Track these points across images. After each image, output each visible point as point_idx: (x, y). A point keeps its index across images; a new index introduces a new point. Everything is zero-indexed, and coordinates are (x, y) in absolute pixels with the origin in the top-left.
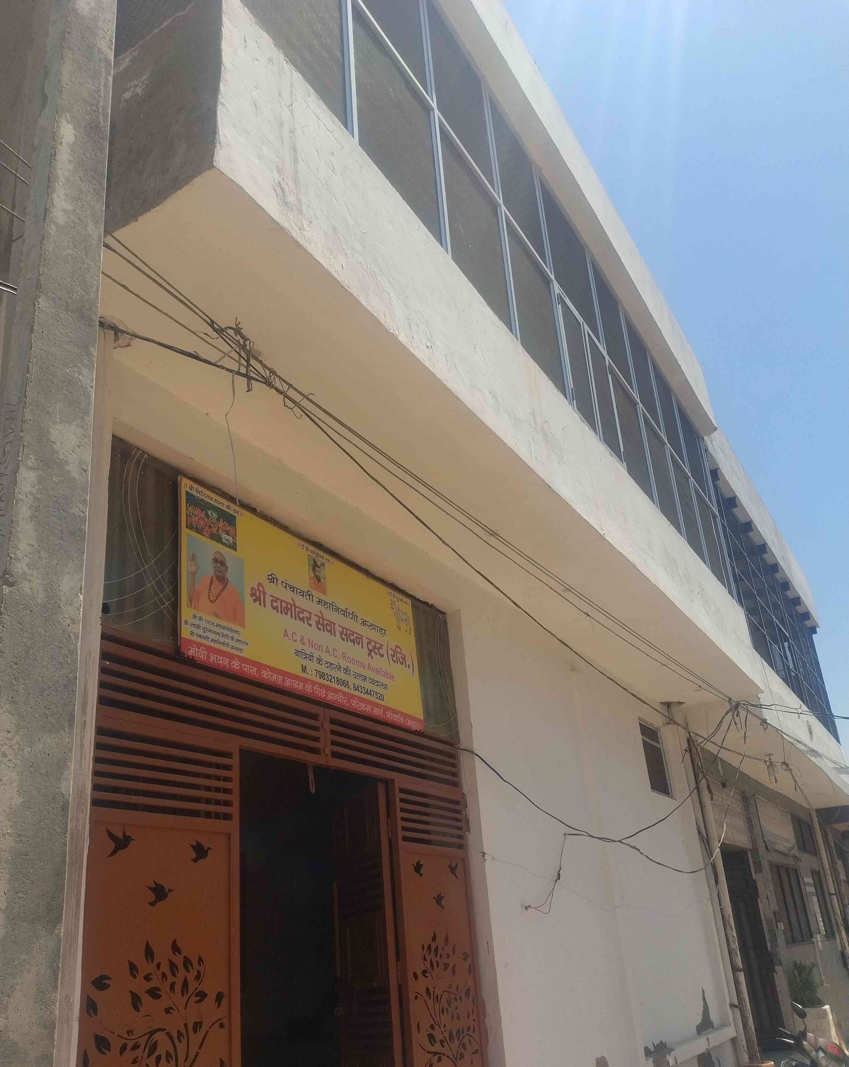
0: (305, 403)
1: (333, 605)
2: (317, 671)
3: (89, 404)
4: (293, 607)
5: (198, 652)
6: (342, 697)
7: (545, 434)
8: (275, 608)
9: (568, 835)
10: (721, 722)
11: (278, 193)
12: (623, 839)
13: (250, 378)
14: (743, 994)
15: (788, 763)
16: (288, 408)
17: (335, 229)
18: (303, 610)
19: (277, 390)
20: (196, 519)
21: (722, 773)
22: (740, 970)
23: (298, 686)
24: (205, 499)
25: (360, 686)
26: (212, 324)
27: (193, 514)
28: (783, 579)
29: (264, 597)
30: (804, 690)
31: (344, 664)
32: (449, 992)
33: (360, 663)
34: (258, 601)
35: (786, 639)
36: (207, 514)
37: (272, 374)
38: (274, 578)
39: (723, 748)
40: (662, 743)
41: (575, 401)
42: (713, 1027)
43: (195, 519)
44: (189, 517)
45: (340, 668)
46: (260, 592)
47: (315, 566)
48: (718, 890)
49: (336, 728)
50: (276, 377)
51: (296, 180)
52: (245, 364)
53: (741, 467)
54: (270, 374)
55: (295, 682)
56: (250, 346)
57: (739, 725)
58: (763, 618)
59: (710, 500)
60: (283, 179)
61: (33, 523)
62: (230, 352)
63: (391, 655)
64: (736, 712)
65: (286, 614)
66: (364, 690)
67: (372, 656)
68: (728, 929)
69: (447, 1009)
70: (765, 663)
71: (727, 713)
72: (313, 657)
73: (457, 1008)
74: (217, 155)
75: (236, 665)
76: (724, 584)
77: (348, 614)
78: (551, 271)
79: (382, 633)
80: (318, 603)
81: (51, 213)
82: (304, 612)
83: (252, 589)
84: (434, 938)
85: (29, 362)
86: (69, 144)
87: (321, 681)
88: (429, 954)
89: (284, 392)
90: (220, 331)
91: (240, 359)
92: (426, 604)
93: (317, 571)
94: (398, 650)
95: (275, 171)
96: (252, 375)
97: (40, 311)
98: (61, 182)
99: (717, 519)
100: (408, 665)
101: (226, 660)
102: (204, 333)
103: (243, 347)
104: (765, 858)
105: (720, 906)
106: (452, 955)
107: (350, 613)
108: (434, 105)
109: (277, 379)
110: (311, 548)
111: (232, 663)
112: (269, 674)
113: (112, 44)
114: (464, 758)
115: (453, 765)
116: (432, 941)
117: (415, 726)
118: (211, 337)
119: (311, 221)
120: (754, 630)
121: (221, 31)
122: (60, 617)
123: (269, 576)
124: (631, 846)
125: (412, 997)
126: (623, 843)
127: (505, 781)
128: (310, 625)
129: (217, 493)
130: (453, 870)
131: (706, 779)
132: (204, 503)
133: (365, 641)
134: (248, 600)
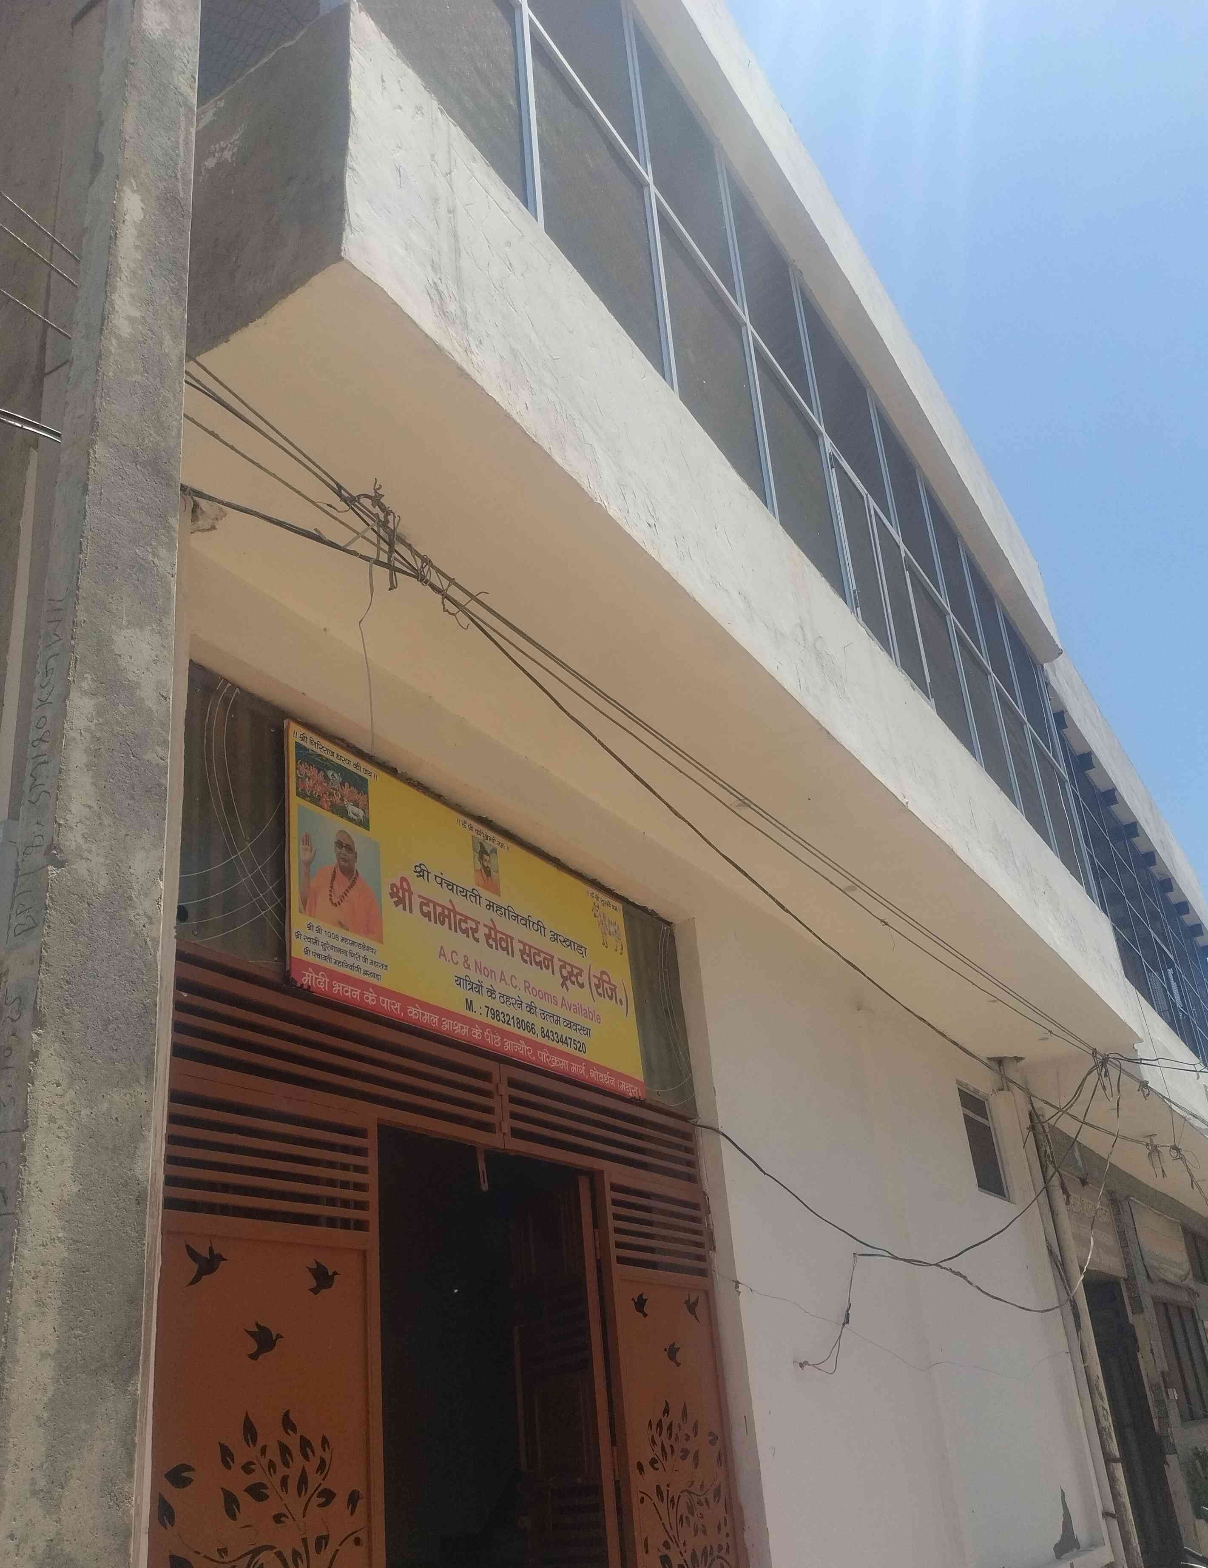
0: (473, 606)
1: (509, 911)
2: (488, 1008)
3: (169, 599)
4: (452, 914)
5: (316, 979)
6: (526, 1047)
7: (818, 654)
8: (427, 915)
9: (860, 1255)
10: (1081, 1086)
11: (434, 298)
12: (942, 1261)
13: (393, 570)
14: (1121, 1497)
15: (1179, 1147)
16: (450, 613)
17: (514, 353)
18: (467, 918)
19: (433, 587)
20: (311, 783)
21: (1080, 1163)
22: (1116, 1461)
23: (460, 1031)
24: (323, 754)
25: (551, 1031)
26: (339, 490)
27: (306, 776)
28: (1162, 874)
29: (410, 899)
30: (1198, 1039)
31: (527, 998)
32: (690, 1493)
33: (550, 997)
34: (402, 905)
35: (1171, 965)
36: (326, 776)
37: (425, 564)
38: (424, 870)
39: (1087, 1124)
40: (992, 1119)
41: (859, 609)
42: (1079, 1547)
43: (309, 783)
44: (300, 780)
45: (521, 1004)
46: (404, 890)
47: (482, 853)
48: (1081, 1339)
49: (516, 1093)
50: (431, 569)
51: (458, 282)
52: (386, 548)
53: (1098, 710)
54: (422, 564)
55: (456, 1025)
56: (394, 523)
57: (1108, 1091)
58: (1137, 933)
59: (1055, 756)
60: (440, 279)
61: (91, 773)
62: (365, 531)
63: (595, 985)
64: (1104, 1070)
65: (443, 923)
66: (557, 1037)
67: (567, 987)
68: (1097, 1398)
69: (687, 1518)
70: (1142, 999)
71: (1090, 1072)
72: (482, 987)
73: (702, 1517)
74: (346, 242)
75: (370, 999)
76: (1079, 879)
77: (531, 923)
78: (819, 419)
79: (580, 952)
80: (488, 907)
81: (111, 322)
82: (469, 921)
83: (393, 886)
84: (666, 1411)
85: (82, 537)
86: (134, 222)
87: (494, 1023)
88: (660, 1435)
89: (443, 590)
90: (351, 501)
91: (378, 541)
92: (644, 909)
93: (486, 860)
94: (605, 977)
95: (429, 268)
96: (397, 565)
97: (96, 464)
98: (124, 277)
99: (1066, 784)
100: (620, 1000)
101: (357, 991)
102: (328, 505)
103: (384, 524)
104: (1147, 1293)
105: (1084, 1363)
106: (693, 1436)
107: (534, 923)
108: (649, 179)
109: (433, 572)
110: (476, 826)
111: (366, 995)
112: (419, 1012)
113: (195, 81)
114: (704, 1140)
115: (688, 1150)
116: (664, 1415)
117: (632, 1091)
118: (337, 511)
119: (480, 340)
120: (1125, 949)
121: (349, 65)
122: (132, 913)
123: (417, 868)
124: (953, 1272)
125: (635, 1500)
126: (942, 1268)
127: (765, 1174)
128: (477, 940)
129: (338, 745)
130: (692, 1307)
131: (1059, 1172)
132: (321, 759)
133: (557, 964)
134: (387, 902)
